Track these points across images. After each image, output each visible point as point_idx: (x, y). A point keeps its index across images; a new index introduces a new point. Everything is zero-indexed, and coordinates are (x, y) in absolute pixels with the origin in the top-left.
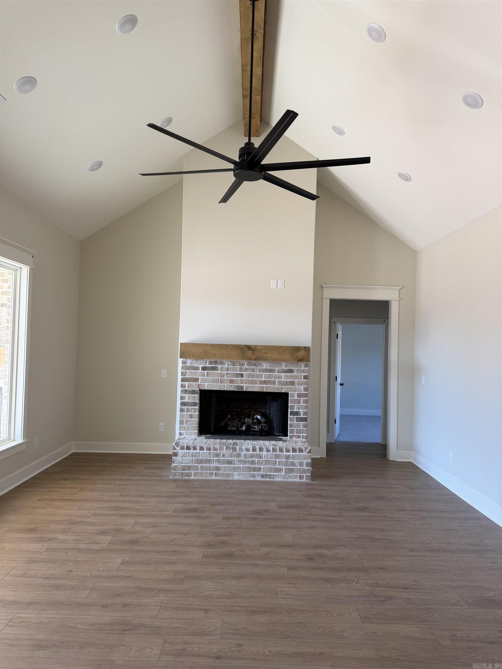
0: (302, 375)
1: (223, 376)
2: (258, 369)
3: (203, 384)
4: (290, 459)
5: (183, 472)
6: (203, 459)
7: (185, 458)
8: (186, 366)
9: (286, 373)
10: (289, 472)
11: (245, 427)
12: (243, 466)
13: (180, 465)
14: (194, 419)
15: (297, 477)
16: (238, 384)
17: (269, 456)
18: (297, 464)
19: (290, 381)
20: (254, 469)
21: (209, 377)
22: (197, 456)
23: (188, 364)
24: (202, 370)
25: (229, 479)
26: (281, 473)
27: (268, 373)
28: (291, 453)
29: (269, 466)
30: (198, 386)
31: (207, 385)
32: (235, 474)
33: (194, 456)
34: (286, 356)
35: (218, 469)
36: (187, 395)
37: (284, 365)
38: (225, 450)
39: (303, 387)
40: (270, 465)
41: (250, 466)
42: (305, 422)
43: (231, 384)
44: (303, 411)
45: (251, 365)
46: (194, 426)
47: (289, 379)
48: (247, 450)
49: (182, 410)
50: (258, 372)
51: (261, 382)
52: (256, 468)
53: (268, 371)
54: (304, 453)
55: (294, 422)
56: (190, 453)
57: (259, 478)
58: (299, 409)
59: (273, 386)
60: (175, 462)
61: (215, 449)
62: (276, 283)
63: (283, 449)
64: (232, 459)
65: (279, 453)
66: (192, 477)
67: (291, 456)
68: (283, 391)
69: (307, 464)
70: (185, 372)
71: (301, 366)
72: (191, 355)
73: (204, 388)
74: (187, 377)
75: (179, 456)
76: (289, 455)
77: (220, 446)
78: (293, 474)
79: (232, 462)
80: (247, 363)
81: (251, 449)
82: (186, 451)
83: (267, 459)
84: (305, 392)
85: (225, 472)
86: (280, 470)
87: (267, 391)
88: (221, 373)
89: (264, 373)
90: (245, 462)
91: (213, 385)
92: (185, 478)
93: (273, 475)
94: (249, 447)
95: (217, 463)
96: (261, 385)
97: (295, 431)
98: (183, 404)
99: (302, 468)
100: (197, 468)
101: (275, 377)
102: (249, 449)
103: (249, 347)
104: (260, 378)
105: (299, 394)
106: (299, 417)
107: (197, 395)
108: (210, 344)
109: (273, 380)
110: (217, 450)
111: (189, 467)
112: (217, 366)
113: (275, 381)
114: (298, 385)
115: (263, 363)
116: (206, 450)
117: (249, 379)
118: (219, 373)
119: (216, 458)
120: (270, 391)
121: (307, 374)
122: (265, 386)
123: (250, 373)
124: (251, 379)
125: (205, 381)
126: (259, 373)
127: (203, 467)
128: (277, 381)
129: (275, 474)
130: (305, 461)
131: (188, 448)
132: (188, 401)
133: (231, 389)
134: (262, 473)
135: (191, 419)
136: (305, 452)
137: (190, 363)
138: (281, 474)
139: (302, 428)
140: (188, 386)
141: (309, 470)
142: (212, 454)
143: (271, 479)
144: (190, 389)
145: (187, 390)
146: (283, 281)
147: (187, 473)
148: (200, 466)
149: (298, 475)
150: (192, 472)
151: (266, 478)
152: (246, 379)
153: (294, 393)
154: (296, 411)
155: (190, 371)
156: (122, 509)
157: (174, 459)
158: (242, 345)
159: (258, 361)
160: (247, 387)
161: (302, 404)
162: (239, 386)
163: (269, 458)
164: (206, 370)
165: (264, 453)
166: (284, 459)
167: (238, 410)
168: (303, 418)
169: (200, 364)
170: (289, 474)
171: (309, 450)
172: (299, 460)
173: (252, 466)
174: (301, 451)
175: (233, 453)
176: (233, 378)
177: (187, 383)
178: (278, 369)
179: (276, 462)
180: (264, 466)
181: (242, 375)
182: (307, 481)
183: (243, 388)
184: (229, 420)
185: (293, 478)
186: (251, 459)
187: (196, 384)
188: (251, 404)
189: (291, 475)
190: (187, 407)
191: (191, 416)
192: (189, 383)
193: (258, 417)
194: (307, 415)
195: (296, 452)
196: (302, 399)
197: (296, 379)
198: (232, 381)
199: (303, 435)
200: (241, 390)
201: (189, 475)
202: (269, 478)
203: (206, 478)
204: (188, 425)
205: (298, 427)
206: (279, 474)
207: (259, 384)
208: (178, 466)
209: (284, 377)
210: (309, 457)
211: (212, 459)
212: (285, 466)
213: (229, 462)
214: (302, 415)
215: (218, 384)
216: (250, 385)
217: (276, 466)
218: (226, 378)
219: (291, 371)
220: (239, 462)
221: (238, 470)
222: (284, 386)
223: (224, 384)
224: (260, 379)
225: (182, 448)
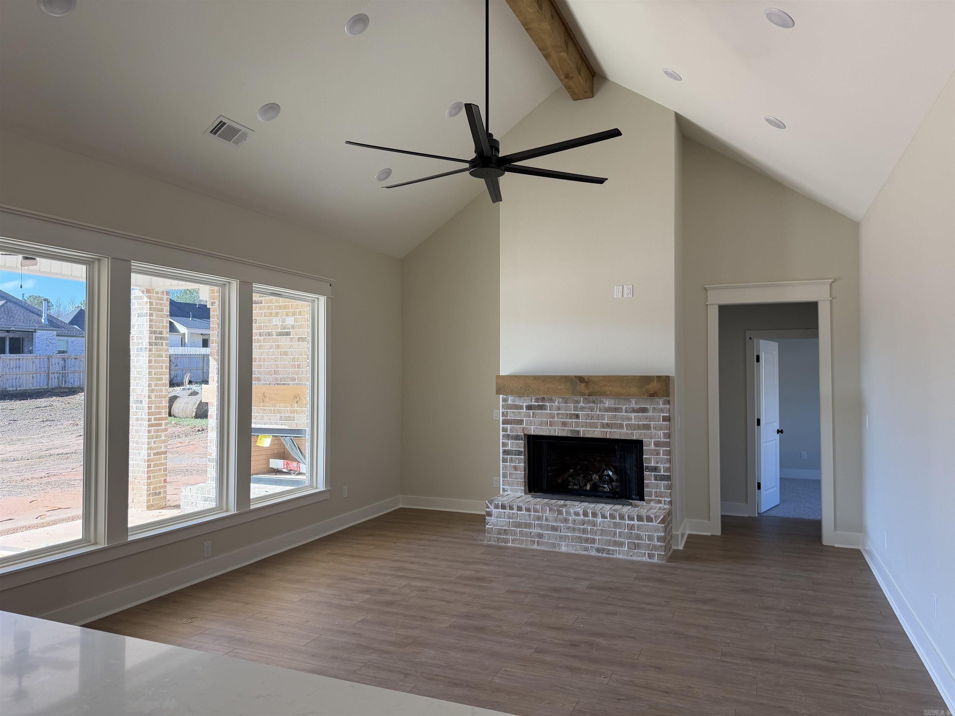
0: (660, 416)
1: (554, 418)
2: (598, 407)
3: (528, 427)
4: (634, 530)
5: (498, 536)
6: (521, 522)
7: (500, 519)
8: (507, 404)
9: (637, 413)
10: (634, 548)
11: (589, 486)
12: (572, 534)
13: (495, 527)
14: (519, 472)
15: (645, 555)
16: (572, 427)
17: (605, 524)
18: (645, 538)
19: (643, 424)
20: (587, 540)
21: (536, 418)
22: (515, 518)
23: (510, 402)
24: (526, 409)
25: (554, 550)
26: (622, 547)
27: (612, 412)
28: (636, 522)
29: (606, 538)
30: (523, 429)
31: (533, 428)
32: (562, 544)
33: (511, 517)
34: (632, 390)
35: (540, 536)
36: (509, 441)
37: (633, 401)
38: (548, 512)
39: (663, 433)
40: (608, 536)
41: (581, 535)
42: (667, 482)
43: (564, 428)
44: (664, 465)
45: (589, 402)
46: (519, 480)
47: (642, 421)
48: (577, 514)
49: (505, 460)
50: (598, 411)
51: (603, 426)
52: (589, 539)
53: (611, 410)
54: (654, 524)
55: (652, 481)
56: (506, 513)
57: (594, 553)
58: (657, 463)
59: (619, 431)
60: (489, 524)
61: (535, 510)
62: (621, 290)
63: (624, 516)
64: (558, 525)
65: (619, 521)
66: (510, 543)
67: (636, 525)
68: (634, 438)
69: (659, 539)
70: (506, 412)
71: (658, 403)
72: (509, 390)
73: (530, 433)
74: (508, 418)
75: (493, 516)
76: (633, 524)
77: (542, 507)
78: (639, 551)
79: (558, 529)
80: (583, 399)
81: (581, 513)
82: (501, 510)
83: (603, 528)
84: (666, 439)
85: (549, 540)
86: (621, 544)
87: (612, 437)
88: (550, 414)
89: (606, 413)
90: (574, 530)
91: (540, 428)
92: (501, 544)
93: (613, 550)
94: (579, 511)
95: (539, 529)
96: (603, 430)
97: (653, 494)
98: (505, 452)
99: (652, 543)
100: (515, 533)
101: (623, 419)
102: (579, 513)
103: (581, 379)
104: (601, 419)
105: (658, 442)
106: (658, 475)
107: (522, 441)
108: (532, 376)
109: (619, 422)
110: (538, 512)
111: (506, 531)
112: (545, 404)
113: (623, 424)
114: (656, 429)
115: (604, 400)
116: (525, 511)
117: (587, 421)
118: (547, 413)
119: (538, 522)
120: (616, 438)
121: (667, 415)
122: (609, 430)
123: (588, 413)
124: (589, 421)
125: (530, 423)
126: (599, 413)
127: (522, 532)
128: (625, 423)
129: (614, 548)
130: (656, 534)
131: (503, 507)
132: (511, 449)
133: (564, 434)
134: (598, 546)
135: (515, 472)
136: (656, 522)
137: (511, 400)
138: (623, 549)
139: (663, 490)
140: (510, 429)
141: (662, 547)
142: (532, 516)
143: (609, 554)
144: (512, 434)
145: (509, 435)
146: (631, 286)
147: (503, 538)
148: (519, 531)
149: (647, 552)
150: (509, 537)
151: (602, 553)
152: (583, 421)
153: (650, 440)
154: (654, 466)
155: (512, 411)
156: (405, 569)
157: (488, 519)
158: (571, 376)
159: (598, 397)
160: (585, 432)
161: (662, 456)
162: (574, 430)
163: (605, 526)
164: (531, 410)
165: (599, 520)
166: (626, 529)
167: (586, 463)
168: (664, 475)
169: (523, 402)
170: (634, 551)
171: (661, 520)
172: (647, 532)
173: (583, 536)
174: (649, 519)
175: (558, 517)
176: (566, 420)
177: (509, 426)
178: (626, 407)
179: (615, 533)
180: (599, 537)
181: (577, 416)
182: (659, 561)
183: (579, 434)
184: (571, 475)
185: (639, 556)
186: (582, 527)
187: (520, 428)
188: (603, 455)
189: (637, 552)
190: (510, 456)
191: (515, 468)
192: (512, 426)
193: (610, 474)
194: (670, 472)
195: (642, 521)
196: (662, 450)
197: (652, 421)
198: (564, 424)
199: (665, 499)
200: (577, 436)
201: (507, 541)
202: (607, 554)
203: (527, 547)
204: (513, 480)
205: (657, 489)
206: (620, 549)
207: (600, 428)
208: (492, 528)
209: (634, 418)
210: (661, 529)
211: (532, 523)
212: (628, 540)
213: (554, 529)
214: (662, 472)
215: (547, 428)
216: (588, 429)
217: (616, 538)
218: (557, 420)
219: (644, 410)
220: (567, 529)
221: (566, 540)
222: (636, 431)
223: (555, 428)
224: (601, 421)
225: (497, 507)
